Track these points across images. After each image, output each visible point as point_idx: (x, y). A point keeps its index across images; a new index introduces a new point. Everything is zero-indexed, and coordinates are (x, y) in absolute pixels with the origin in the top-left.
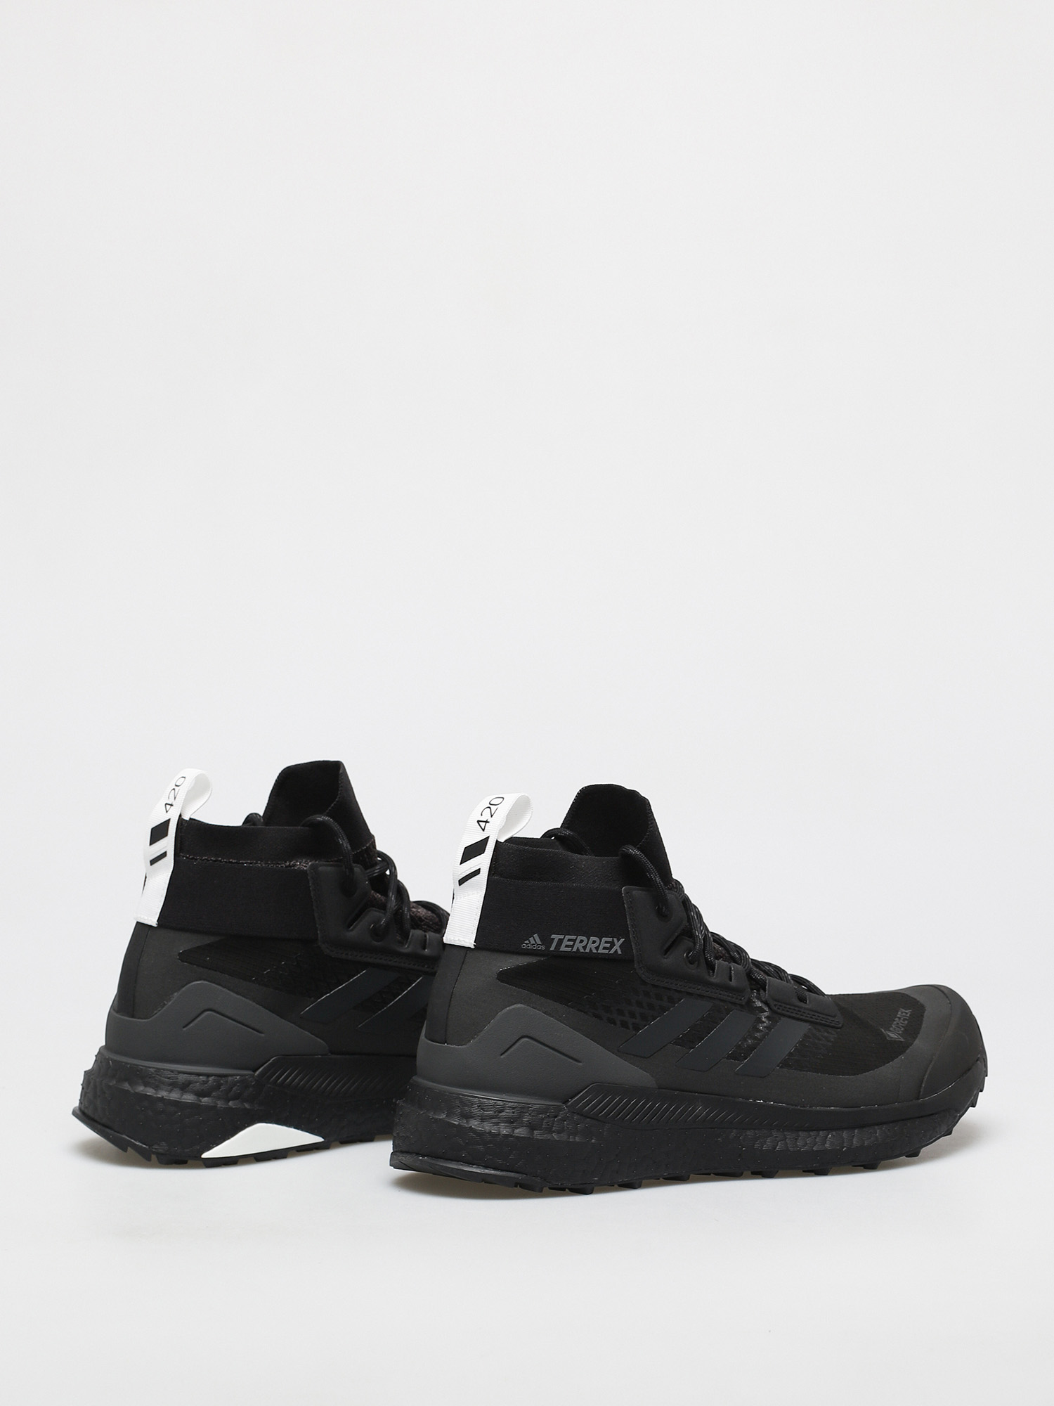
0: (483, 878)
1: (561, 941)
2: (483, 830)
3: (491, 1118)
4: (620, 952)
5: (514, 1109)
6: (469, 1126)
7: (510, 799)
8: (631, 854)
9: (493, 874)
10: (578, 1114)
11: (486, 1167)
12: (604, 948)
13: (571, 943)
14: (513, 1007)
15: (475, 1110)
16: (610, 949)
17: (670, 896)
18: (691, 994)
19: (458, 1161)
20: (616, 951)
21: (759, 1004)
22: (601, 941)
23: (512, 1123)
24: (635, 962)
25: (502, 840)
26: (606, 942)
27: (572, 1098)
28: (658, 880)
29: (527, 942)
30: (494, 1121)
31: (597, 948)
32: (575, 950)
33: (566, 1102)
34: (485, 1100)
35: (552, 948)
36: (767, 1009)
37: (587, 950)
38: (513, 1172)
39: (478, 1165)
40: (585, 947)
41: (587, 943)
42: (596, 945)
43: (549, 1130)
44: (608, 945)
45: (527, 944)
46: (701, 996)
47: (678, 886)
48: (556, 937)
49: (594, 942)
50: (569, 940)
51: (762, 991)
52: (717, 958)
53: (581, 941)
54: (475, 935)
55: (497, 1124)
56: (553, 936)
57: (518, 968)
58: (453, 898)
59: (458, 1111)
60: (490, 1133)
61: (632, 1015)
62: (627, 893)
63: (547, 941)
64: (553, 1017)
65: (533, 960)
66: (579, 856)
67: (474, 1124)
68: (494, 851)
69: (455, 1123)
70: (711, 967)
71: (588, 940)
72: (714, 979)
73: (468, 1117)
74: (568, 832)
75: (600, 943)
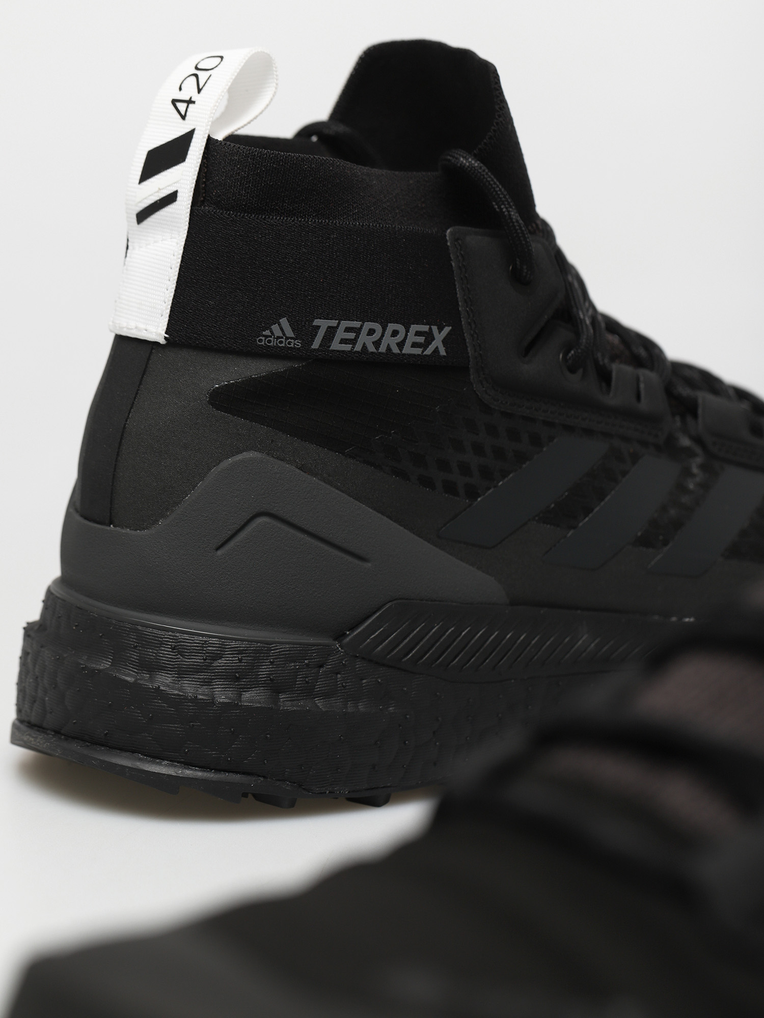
0: (182, 209)
1: (331, 331)
2: (183, 117)
3: (198, 671)
4: (443, 352)
5: (240, 652)
6: (156, 685)
7: (235, 60)
8: (462, 167)
9: (203, 202)
10: (363, 658)
11: (188, 764)
12: (414, 345)
13: (352, 336)
14: (239, 457)
15: (166, 654)
16: (425, 346)
17: (536, 246)
18: (569, 429)
19: (133, 752)
20: (436, 350)
21: (685, 442)
22: (407, 331)
23: (238, 679)
24: (472, 371)
25: (220, 136)
26: (418, 334)
27: (352, 629)
28: (514, 215)
29: (267, 333)
30: (202, 676)
31: (401, 345)
32: (358, 348)
33: (340, 636)
34: (186, 636)
35: (316, 345)
36: (698, 450)
37: (383, 349)
38: (237, 773)
39: (173, 760)
40: (377, 344)
41: (383, 336)
42: (399, 338)
43: (309, 692)
44: (421, 339)
45: (266, 337)
46: (589, 432)
47: (545, 231)
48: (323, 324)
49: (395, 333)
50: (348, 330)
51: (689, 419)
52: (613, 358)
53: (371, 332)
54: (167, 319)
55: (207, 683)
56: (317, 322)
57: (250, 381)
58: (127, 248)
59: (135, 656)
60: (195, 700)
61: (465, 469)
62: (457, 240)
63: (305, 332)
64: (315, 475)
65: (278, 367)
66: (366, 169)
67: (164, 681)
68: (204, 157)
69: (128, 679)
70: (605, 377)
71: (384, 329)
72: (613, 399)
73: (152, 667)
74: (341, 128)
75: (406, 335)
